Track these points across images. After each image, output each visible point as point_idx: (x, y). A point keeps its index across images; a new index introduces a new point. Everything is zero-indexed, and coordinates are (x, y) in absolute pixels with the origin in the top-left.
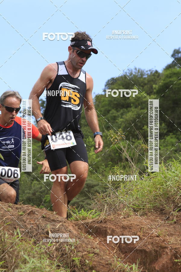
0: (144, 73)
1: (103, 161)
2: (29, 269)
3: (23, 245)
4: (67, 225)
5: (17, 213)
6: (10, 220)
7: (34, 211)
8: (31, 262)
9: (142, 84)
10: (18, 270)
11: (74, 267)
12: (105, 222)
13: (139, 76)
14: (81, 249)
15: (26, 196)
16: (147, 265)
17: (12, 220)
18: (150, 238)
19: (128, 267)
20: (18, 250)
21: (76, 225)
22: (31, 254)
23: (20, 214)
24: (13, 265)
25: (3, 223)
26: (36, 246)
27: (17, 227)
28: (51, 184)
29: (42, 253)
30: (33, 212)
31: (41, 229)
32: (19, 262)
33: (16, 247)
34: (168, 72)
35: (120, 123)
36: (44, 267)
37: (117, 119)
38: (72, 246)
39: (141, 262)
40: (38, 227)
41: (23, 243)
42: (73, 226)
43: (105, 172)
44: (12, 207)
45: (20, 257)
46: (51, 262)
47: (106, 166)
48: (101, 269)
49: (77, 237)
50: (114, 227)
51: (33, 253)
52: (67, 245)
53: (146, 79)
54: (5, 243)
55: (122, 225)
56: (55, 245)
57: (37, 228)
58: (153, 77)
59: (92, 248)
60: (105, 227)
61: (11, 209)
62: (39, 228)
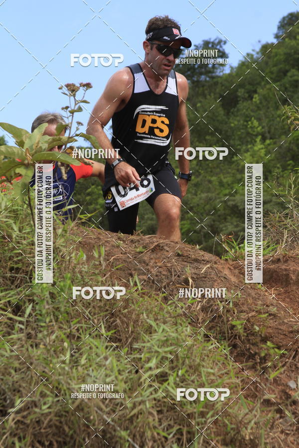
1: (278, 159)
2: (158, 342)
3: (146, 303)
4: (220, 267)
5: (133, 250)
6: (122, 262)
7: (161, 245)
8: (161, 330)
10: (139, 344)
11: (235, 338)
12: (286, 261)
14: (245, 308)
15: (146, 224)
17: (124, 260)
20: (137, 312)
22: (159, 318)
23: (138, 250)
24: (130, 337)
25: (109, 266)
26: (167, 304)
27: (133, 272)
28: (189, 203)
29: (178, 316)
30: (160, 248)
31: (175, 275)
32: (140, 331)
33: (133, 307)
36: (182, 339)
38: (230, 302)
40: (170, 272)
41: (146, 299)
42: (230, 269)
43: (281, 179)
44: (125, 239)
45: (142, 322)
46: (195, 331)
47: (284, 168)
48: (281, 341)
49: (237, 287)
51: (163, 316)
52: (221, 302)
56: (200, 301)
57: (169, 274)
59: (264, 305)
60: (286, 270)
61: (122, 242)
62: (172, 274)
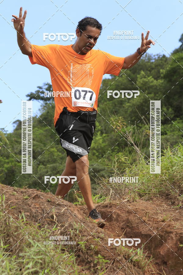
0: (151, 58)
1: (109, 145)
2: (34, 253)
3: (28, 229)
4: (72, 209)
5: (22, 197)
6: (15, 204)
7: (39, 195)
8: (36, 246)
9: (149, 69)
10: (23, 253)
11: (79, 251)
12: (111, 207)
13: (146, 61)
14: (86, 234)
15: (32, 180)
16: (152, 249)
17: (17, 203)
18: (156, 223)
19: (133, 251)
20: (22, 234)
21: (81, 210)
22: (35, 238)
23: (25, 197)
24: (18, 249)
25: (8, 207)
26: (40, 230)
27: (22, 210)
28: (57, 168)
29: (46, 238)
30: (38, 197)
31: (46, 213)
32: (24, 246)
33: (20, 231)
34: (176, 56)
35: (127, 107)
36: (48, 251)
37: (123, 104)
38: (77, 230)
39: (146, 247)
40: (43, 211)
41: (28, 227)
42: (78, 210)
43: (111, 157)
44: (17, 191)
45: (25, 240)
46: (56, 246)
47: (113, 151)
48: (106, 254)
49: (82, 221)
50: (120, 212)
51: (38, 237)
52: (72, 230)
53: (154, 63)
54: (9, 227)
55: (127, 209)
56: (60, 229)
57: (42, 212)
58: (160, 61)
59: (97, 232)
60: (110, 212)
61: (16, 193)
62: (44, 213)
